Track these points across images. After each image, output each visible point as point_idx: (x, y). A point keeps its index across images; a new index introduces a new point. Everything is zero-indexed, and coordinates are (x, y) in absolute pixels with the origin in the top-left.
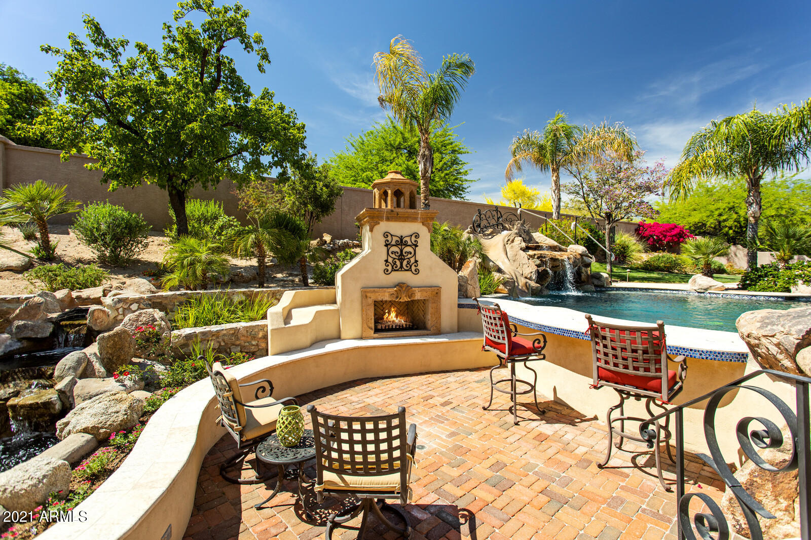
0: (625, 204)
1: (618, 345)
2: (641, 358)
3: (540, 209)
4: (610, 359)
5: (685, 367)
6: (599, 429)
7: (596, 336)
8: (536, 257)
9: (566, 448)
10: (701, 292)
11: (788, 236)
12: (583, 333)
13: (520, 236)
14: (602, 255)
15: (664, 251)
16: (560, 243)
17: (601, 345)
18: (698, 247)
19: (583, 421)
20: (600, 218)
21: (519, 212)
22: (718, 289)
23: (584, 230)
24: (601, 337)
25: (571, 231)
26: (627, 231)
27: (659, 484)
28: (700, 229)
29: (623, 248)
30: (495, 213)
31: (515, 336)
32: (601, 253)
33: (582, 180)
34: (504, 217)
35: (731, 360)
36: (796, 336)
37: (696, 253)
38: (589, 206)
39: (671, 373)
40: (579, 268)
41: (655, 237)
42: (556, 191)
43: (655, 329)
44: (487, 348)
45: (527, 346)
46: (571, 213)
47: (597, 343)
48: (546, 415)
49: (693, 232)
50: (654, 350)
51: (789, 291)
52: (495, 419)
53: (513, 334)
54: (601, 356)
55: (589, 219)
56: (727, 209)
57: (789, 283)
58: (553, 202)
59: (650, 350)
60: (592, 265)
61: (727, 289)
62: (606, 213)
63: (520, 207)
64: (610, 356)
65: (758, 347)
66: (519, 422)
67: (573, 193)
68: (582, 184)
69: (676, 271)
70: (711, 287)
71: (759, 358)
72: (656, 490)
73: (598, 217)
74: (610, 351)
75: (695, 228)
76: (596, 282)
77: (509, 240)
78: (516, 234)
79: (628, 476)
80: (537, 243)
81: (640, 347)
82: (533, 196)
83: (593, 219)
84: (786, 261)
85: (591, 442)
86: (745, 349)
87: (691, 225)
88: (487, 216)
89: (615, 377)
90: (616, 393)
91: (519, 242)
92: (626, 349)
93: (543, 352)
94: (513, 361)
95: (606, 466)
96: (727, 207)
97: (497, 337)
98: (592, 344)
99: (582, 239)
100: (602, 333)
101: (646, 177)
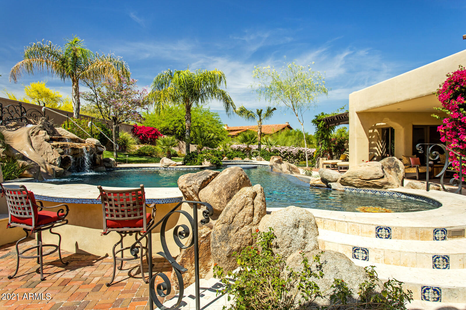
0: (125, 112)
1: (119, 203)
2: (132, 208)
3: (63, 108)
4: (114, 213)
5: (155, 209)
6: (108, 262)
7: (105, 199)
8: (59, 146)
9: (86, 282)
10: (166, 167)
11: (201, 137)
12: (96, 200)
13: (45, 130)
14: (111, 146)
15: (148, 143)
16: (79, 137)
17: (108, 204)
18: (164, 142)
19: (98, 260)
20: (109, 120)
21: (43, 109)
22: (174, 165)
23: (98, 128)
24: (108, 200)
25: (88, 128)
26: (127, 130)
27: (143, 281)
28: (166, 131)
29: (125, 141)
30: (18, 108)
31: (41, 210)
32: (110, 144)
33: (97, 92)
34: (28, 113)
35: (176, 202)
36: (198, 185)
37: (163, 145)
38: (101, 111)
39: (148, 214)
40: (95, 155)
41: (143, 135)
42: (76, 97)
43: (139, 190)
44: (12, 224)
45: (52, 216)
46: (87, 114)
47: (106, 204)
48: (69, 265)
49: (163, 133)
50: (139, 203)
51: (201, 164)
52: (22, 283)
53: (39, 209)
54: (108, 212)
55: (101, 120)
56: (178, 121)
57: (201, 161)
58: (73, 104)
59: (137, 203)
60: (104, 153)
61: (177, 165)
62: (113, 117)
63: (44, 106)
64: (114, 211)
65: (186, 193)
66: (45, 277)
67: (90, 100)
68: (96, 94)
69: (154, 156)
70: (170, 164)
71: (186, 198)
72: (141, 285)
73: (108, 119)
74: (114, 208)
75: (164, 130)
76: (106, 164)
77: (33, 133)
78: (40, 127)
79: (125, 284)
80: (61, 135)
81: (131, 202)
82: (56, 97)
83: (104, 120)
84: (201, 150)
85: (102, 272)
86: (181, 195)
87: (162, 128)
88: (10, 110)
89: (117, 223)
90: (118, 234)
91: (44, 134)
92: (123, 205)
93: (66, 219)
94: (39, 231)
95: (112, 283)
96: (178, 120)
97: (23, 213)
98: (103, 205)
99: (96, 134)
100: (109, 197)
101: (138, 96)
